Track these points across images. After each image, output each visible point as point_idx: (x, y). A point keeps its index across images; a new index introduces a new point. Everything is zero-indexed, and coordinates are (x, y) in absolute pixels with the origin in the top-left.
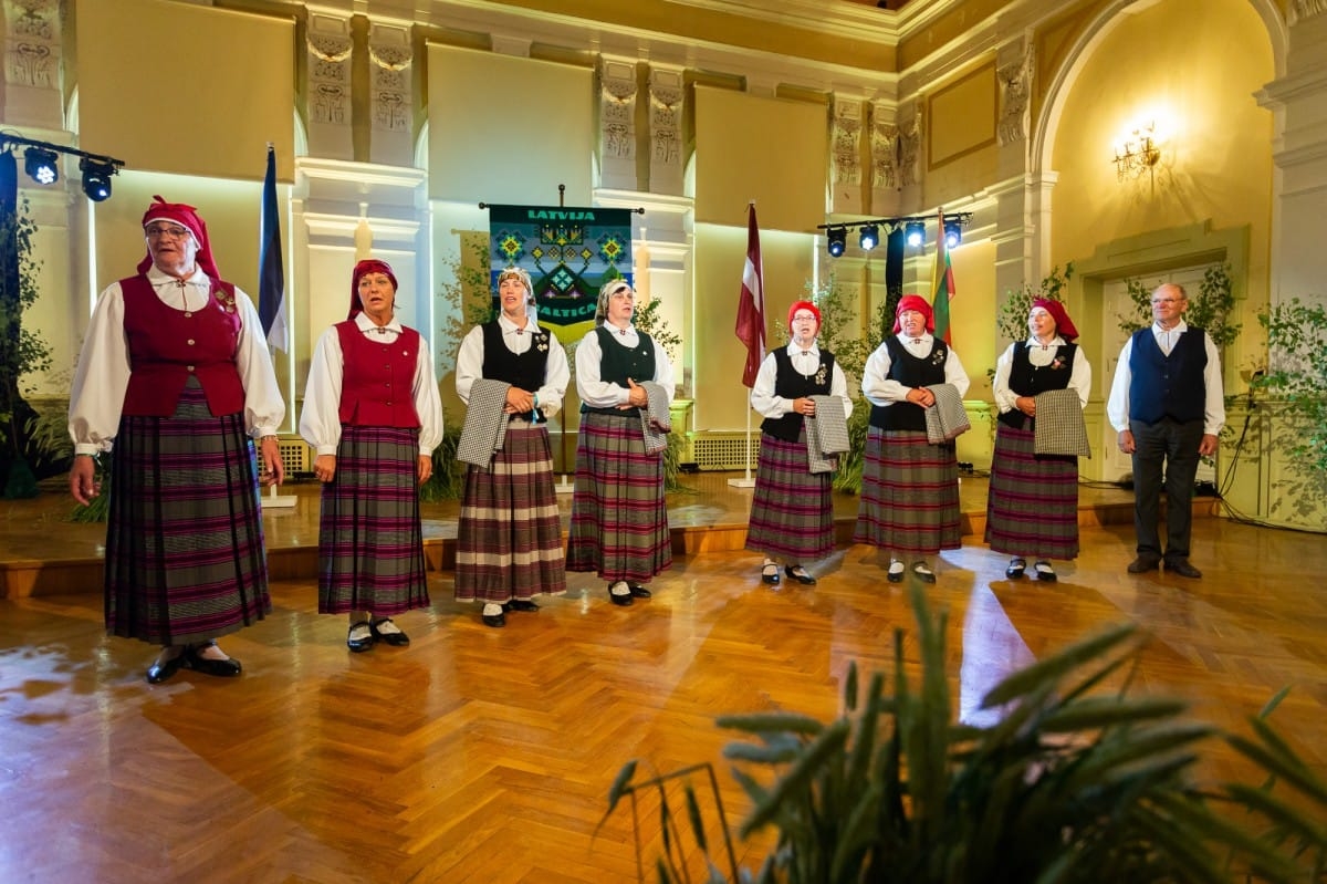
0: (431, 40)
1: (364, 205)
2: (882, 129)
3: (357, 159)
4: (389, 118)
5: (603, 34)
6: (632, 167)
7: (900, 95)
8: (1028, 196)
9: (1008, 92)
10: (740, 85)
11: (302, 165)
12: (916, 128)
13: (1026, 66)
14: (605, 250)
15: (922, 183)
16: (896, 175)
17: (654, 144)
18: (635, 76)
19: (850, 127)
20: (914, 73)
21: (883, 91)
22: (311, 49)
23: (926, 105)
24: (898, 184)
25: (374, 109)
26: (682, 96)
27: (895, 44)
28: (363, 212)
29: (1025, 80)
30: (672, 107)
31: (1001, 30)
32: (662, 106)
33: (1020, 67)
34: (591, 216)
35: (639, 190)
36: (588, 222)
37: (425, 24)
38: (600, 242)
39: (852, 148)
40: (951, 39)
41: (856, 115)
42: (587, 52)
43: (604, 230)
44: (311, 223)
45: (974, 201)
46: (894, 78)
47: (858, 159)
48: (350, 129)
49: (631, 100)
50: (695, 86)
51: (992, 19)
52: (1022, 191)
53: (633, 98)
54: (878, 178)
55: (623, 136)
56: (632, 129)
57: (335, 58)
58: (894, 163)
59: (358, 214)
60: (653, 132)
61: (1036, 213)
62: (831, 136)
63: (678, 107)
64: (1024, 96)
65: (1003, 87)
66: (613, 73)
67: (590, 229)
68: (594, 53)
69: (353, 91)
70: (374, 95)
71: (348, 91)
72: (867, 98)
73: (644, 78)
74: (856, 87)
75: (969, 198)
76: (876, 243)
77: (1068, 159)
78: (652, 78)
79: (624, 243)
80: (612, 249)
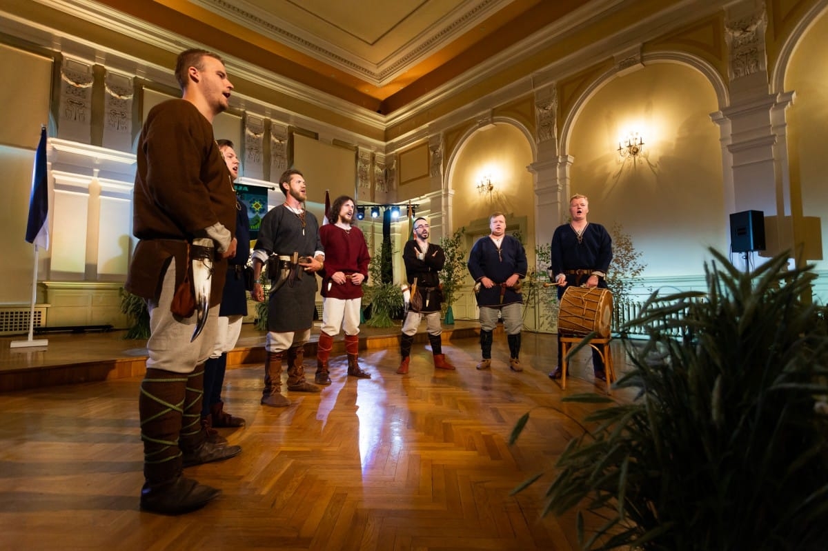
0: (146, 87)
1: (96, 170)
2: (378, 165)
3: (92, 144)
4: (116, 124)
5: (246, 101)
6: (261, 169)
7: (386, 152)
8: (443, 199)
9: (433, 155)
10: (316, 136)
11: (52, 142)
12: (394, 166)
13: (441, 146)
14: (253, 207)
15: (397, 191)
16: (385, 186)
17: (273, 159)
18: (263, 125)
19: (365, 163)
20: (392, 143)
21: (379, 149)
22: (64, 77)
23: (399, 157)
24: (386, 190)
25: (106, 118)
26: (287, 138)
27: (384, 129)
28: (96, 174)
29: (441, 152)
30: (282, 142)
31: (430, 130)
32: (277, 141)
33: (438, 146)
34: (246, 189)
35: (264, 180)
36: (245, 192)
37: (143, 78)
38: (251, 202)
39: (366, 172)
40: (409, 131)
41: (367, 158)
42: (238, 109)
43: (253, 196)
44: (57, 177)
45: (420, 200)
46: (384, 144)
47: (369, 177)
48: (89, 126)
49: (261, 136)
50: (294, 134)
51: (426, 125)
52: (441, 197)
53: (262, 135)
54: (377, 187)
55: (257, 152)
56: (261, 150)
57: (80, 86)
58: (384, 181)
59: (92, 175)
60: (272, 153)
61: (447, 206)
62: (356, 166)
63: (285, 142)
64: (440, 158)
65: (432, 153)
66: (252, 121)
67: (246, 195)
68: (242, 110)
69: (92, 106)
70: (107, 110)
71: (89, 105)
72: (372, 151)
73: (268, 127)
74: (368, 145)
75: (418, 198)
76: (379, 215)
77: (459, 185)
78: (272, 126)
79: (264, 204)
80: (257, 206)
